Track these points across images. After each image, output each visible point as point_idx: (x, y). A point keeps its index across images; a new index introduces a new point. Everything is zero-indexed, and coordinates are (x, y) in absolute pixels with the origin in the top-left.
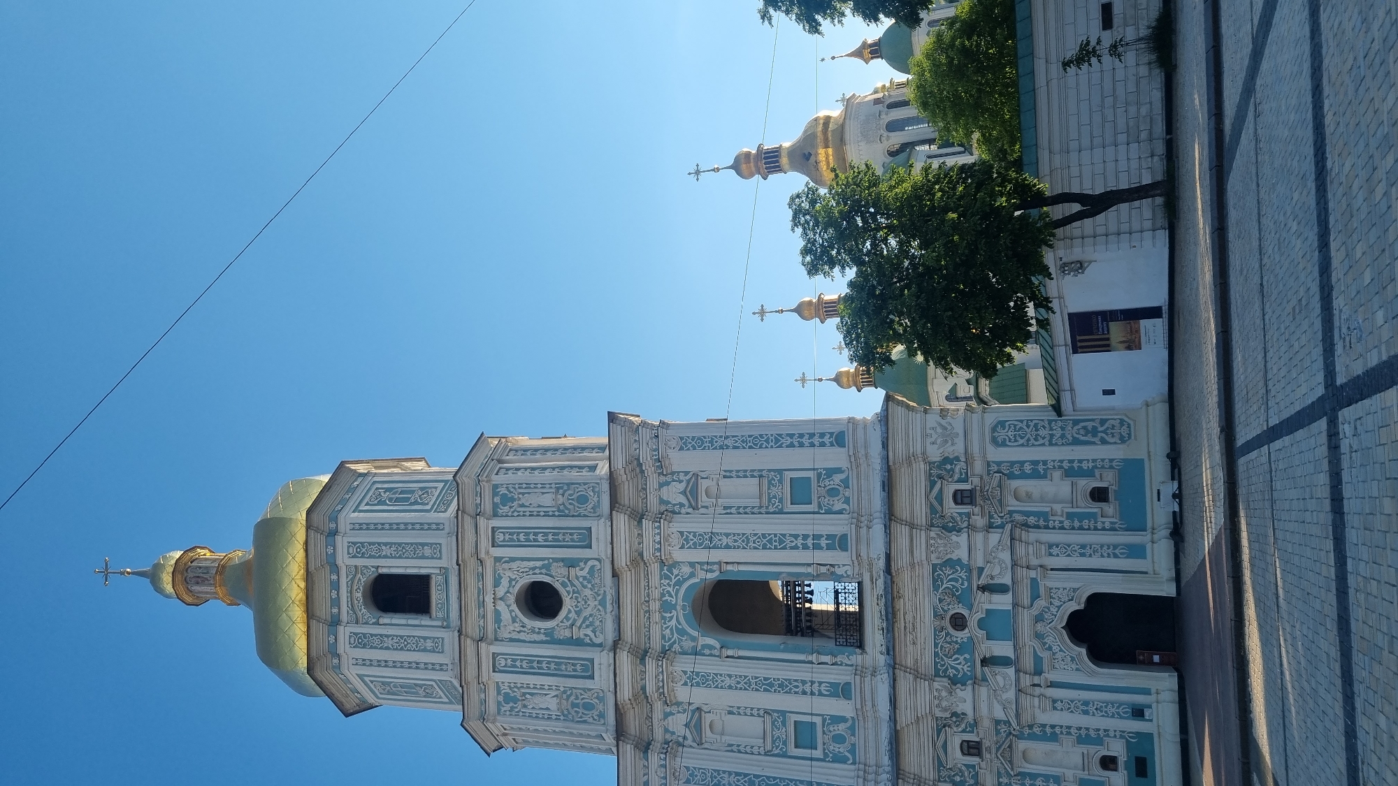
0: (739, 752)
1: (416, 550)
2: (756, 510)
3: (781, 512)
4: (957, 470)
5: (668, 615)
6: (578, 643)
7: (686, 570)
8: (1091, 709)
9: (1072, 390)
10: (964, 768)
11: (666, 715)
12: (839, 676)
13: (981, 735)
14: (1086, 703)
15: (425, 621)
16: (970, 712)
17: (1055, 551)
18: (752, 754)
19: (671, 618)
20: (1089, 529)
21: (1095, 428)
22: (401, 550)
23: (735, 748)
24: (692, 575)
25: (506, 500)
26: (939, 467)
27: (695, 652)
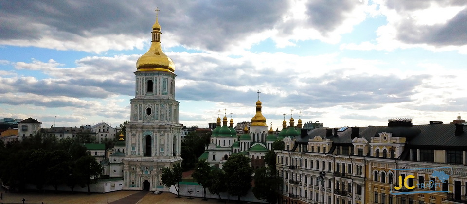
1: (156, 90)
2: (160, 144)
3: (159, 147)
6: (144, 118)
11: (135, 130)
12: (140, 154)
13: (135, 170)
14: (139, 181)
15: (146, 91)
16: (137, 169)
17: (154, 179)
18: (131, 142)
19: (147, 132)
20: (157, 183)
22: (156, 88)
23: (132, 140)
24: (152, 135)
25: (162, 106)
27: (143, 135)
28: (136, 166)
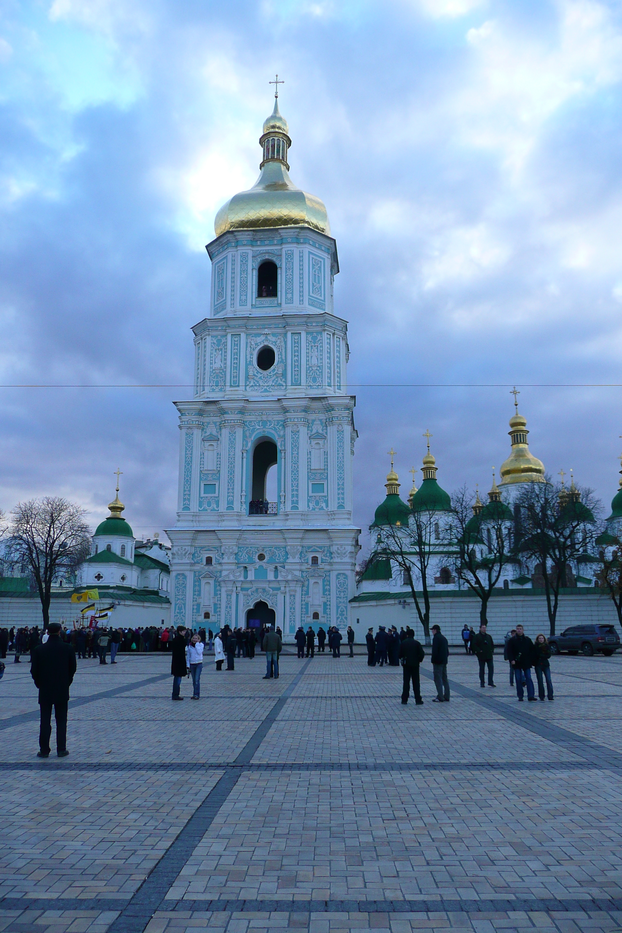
0: (201, 458)
1: (290, 290)
2: (309, 467)
3: (308, 479)
4: (327, 558)
5: (261, 424)
6: (247, 378)
7: (282, 433)
8: (228, 609)
9: (360, 607)
10: (201, 558)
11: (215, 423)
12: (237, 506)
13: (215, 566)
14: (230, 608)
15: (255, 294)
16: (223, 561)
17: (292, 598)
18: (201, 464)
19: (259, 426)
20: (302, 611)
21: (344, 614)
22: (289, 281)
23: (202, 456)
24: (279, 435)
25: (314, 338)
26: (328, 550)
27: (245, 438)
28: (218, 549)
